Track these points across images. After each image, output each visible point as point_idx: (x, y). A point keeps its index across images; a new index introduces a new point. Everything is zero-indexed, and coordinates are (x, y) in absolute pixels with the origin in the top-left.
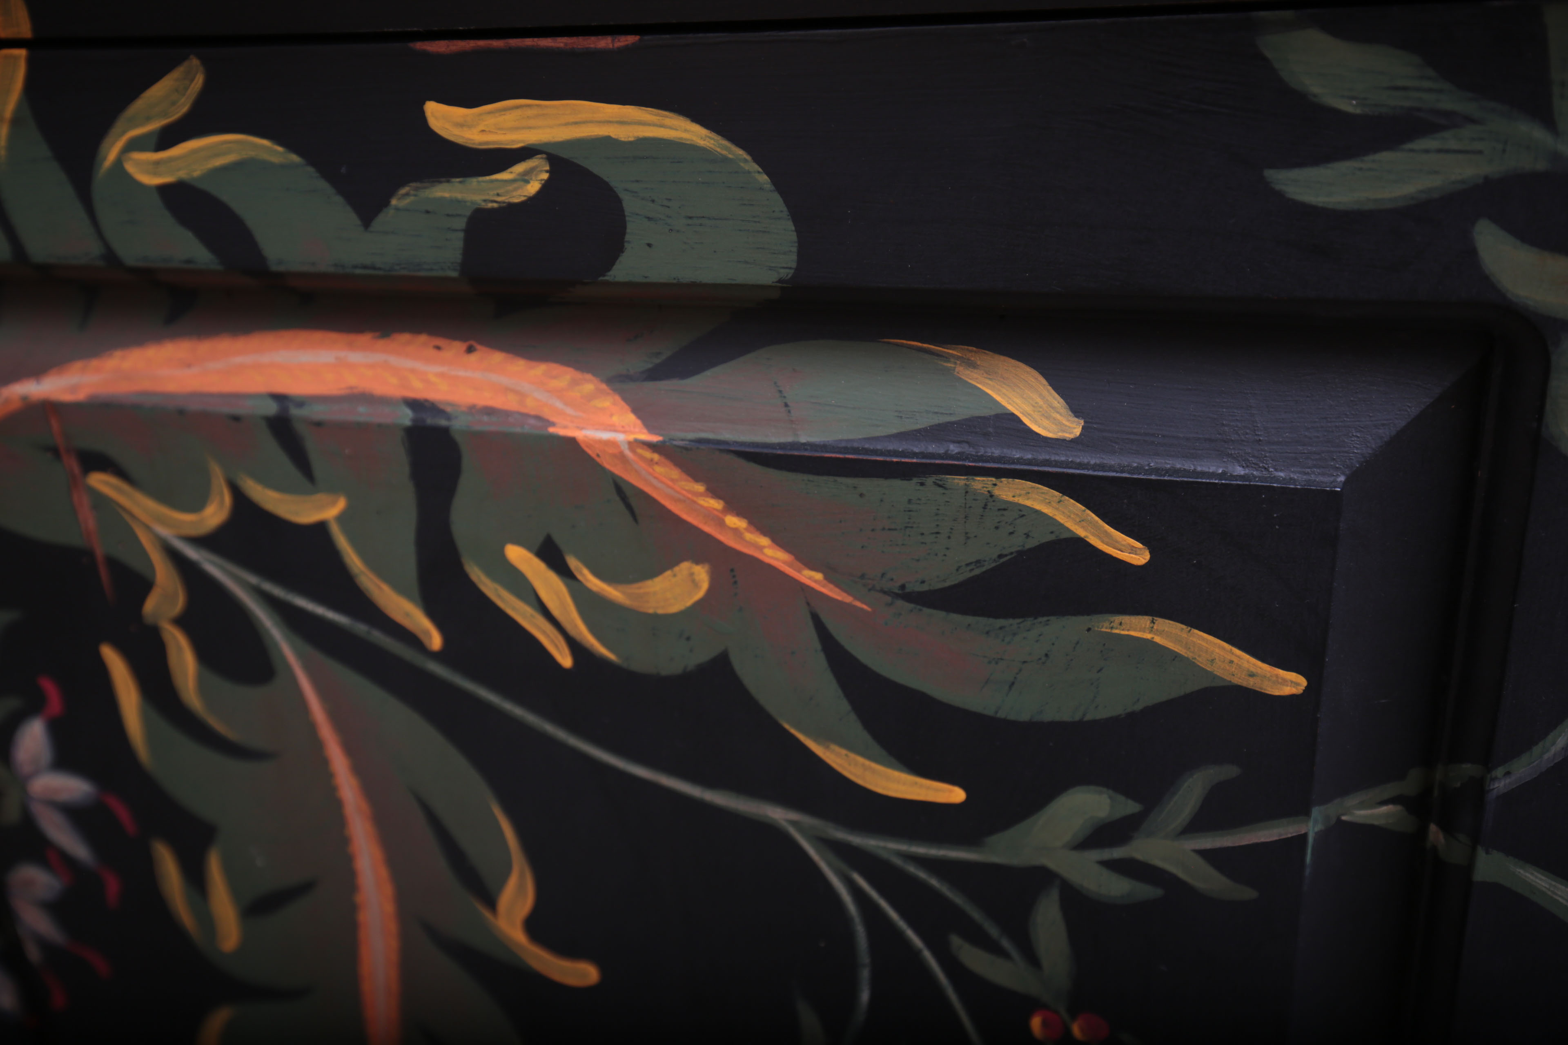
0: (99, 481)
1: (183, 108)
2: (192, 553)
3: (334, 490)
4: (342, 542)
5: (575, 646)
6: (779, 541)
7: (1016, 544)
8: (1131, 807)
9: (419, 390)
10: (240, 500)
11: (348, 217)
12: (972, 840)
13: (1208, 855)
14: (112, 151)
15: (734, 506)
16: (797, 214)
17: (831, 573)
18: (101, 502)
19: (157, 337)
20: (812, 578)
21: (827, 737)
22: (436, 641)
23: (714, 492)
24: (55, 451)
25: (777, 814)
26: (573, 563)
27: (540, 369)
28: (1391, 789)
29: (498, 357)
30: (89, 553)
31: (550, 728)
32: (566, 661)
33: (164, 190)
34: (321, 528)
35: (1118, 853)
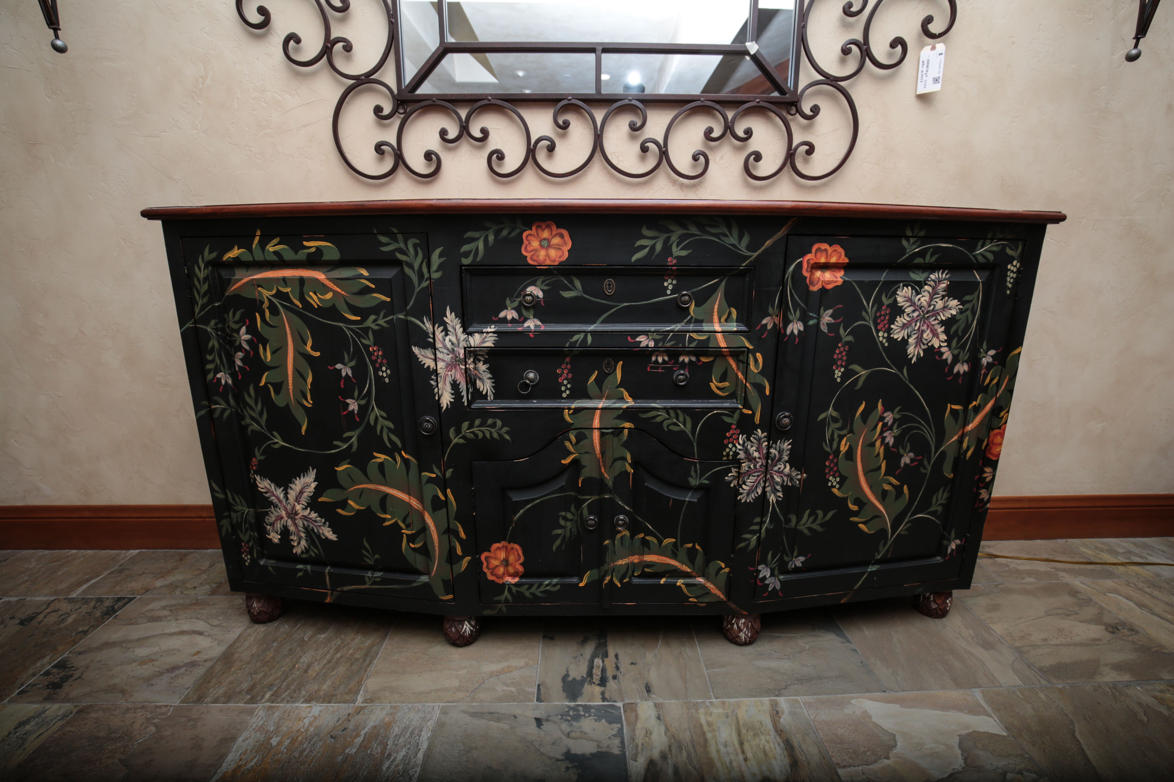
0: (260, 289)
1: (277, 242)
2: (270, 298)
3: (289, 287)
4: (290, 294)
5: (318, 305)
6: (340, 289)
7: (363, 286)
8: (377, 317)
9: (301, 275)
10: (278, 289)
11: (294, 254)
12: (361, 324)
13: (385, 322)
14: (267, 247)
15: (335, 285)
16: (340, 252)
17: (345, 292)
18: (259, 292)
19: (269, 271)
20: (343, 293)
21: (346, 313)
22: (301, 306)
23: (333, 283)
24: (254, 285)
25: (341, 324)
26: (318, 294)
27: (315, 272)
28: (403, 314)
29: (310, 271)
30: (256, 299)
31: (314, 317)
32: (316, 307)
33: (273, 252)
34: (288, 292)
35: (376, 323)
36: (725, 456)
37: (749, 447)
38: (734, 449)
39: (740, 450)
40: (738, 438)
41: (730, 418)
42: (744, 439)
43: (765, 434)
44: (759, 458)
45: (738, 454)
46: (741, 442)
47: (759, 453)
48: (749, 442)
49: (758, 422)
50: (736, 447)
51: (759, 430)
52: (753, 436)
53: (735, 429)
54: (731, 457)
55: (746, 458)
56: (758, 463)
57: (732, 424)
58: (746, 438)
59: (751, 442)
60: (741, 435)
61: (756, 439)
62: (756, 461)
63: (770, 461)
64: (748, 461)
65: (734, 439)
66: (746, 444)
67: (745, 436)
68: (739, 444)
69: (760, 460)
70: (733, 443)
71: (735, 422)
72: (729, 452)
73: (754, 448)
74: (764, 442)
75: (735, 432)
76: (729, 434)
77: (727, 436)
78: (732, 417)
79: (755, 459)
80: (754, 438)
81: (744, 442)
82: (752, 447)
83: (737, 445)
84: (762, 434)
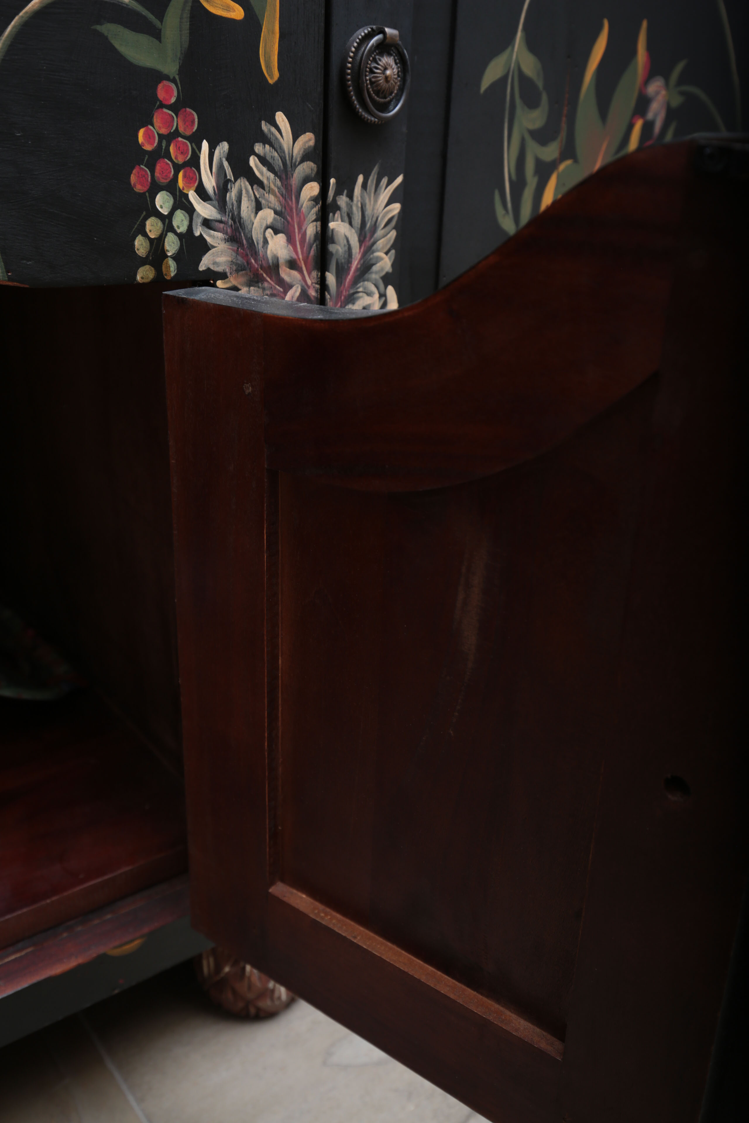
36: (143, 262)
37: (246, 207)
38: (180, 222)
39: (207, 223)
40: (194, 162)
41: (144, 39)
42: (221, 167)
43: (308, 139)
44: (292, 264)
45: (203, 247)
46: (209, 182)
47: (290, 240)
48: (243, 183)
49: (276, 75)
50: (190, 210)
51: (280, 117)
52: (258, 148)
53: (175, 108)
54: (171, 268)
55: (239, 269)
56: (287, 287)
57: (158, 77)
58: (229, 158)
59: (254, 181)
60: (205, 145)
61: (271, 168)
62: (281, 282)
63: (331, 278)
64: (250, 283)
65: (177, 168)
66: (232, 195)
67: (224, 147)
68: (202, 193)
69: (295, 273)
70: (172, 187)
71: (171, 68)
72: (161, 238)
73: (267, 215)
74: (306, 180)
75: (178, 123)
76: (149, 136)
77: (139, 147)
78: (156, 34)
79: (274, 268)
80: (263, 160)
81: (223, 187)
82: (258, 207)
83: (193, 196)
84: (295, 138)
